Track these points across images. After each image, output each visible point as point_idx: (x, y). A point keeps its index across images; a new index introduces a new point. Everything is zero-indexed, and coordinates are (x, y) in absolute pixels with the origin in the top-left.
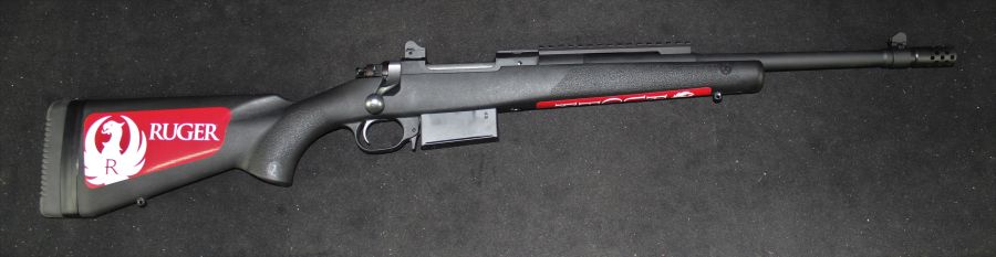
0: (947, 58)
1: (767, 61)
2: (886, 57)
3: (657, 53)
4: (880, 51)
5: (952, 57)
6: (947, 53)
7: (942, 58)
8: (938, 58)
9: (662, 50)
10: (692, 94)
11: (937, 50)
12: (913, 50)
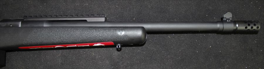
0: (255, 28)
1: (148, 26)
2: (219, 26)
3: (86, 21)
4: (217, 22)
5: (258, 27)
6: (255, 25)
7: (252, 27)
8: (249, 28)
9: (88, 19)
10: (103, 45)
11: (249, 23)
12: (235, 22)
